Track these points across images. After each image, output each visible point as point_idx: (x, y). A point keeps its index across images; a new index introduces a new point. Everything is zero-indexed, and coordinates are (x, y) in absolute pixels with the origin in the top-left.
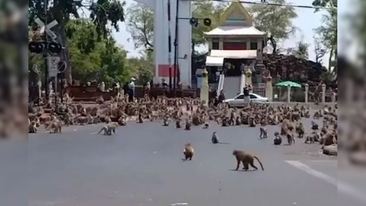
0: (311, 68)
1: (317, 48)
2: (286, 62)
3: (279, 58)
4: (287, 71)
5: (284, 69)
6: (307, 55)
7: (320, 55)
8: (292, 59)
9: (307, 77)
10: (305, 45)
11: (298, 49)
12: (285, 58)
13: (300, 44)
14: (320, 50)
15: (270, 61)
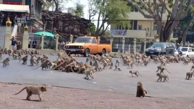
0: (83, 24)
1: (90, 8)
2: (63, 18)
3: (58, 14)
4: (63, 25)
5: (61, 23)
6: (83, 13)
7: (92, 14)
8: (68, 16)
9: (79, 30)
10: (81, 6)
11: (76, 8)
12: (63, 15)
13: (78, 5)
14: (92, 10)
15: (49, 17)
